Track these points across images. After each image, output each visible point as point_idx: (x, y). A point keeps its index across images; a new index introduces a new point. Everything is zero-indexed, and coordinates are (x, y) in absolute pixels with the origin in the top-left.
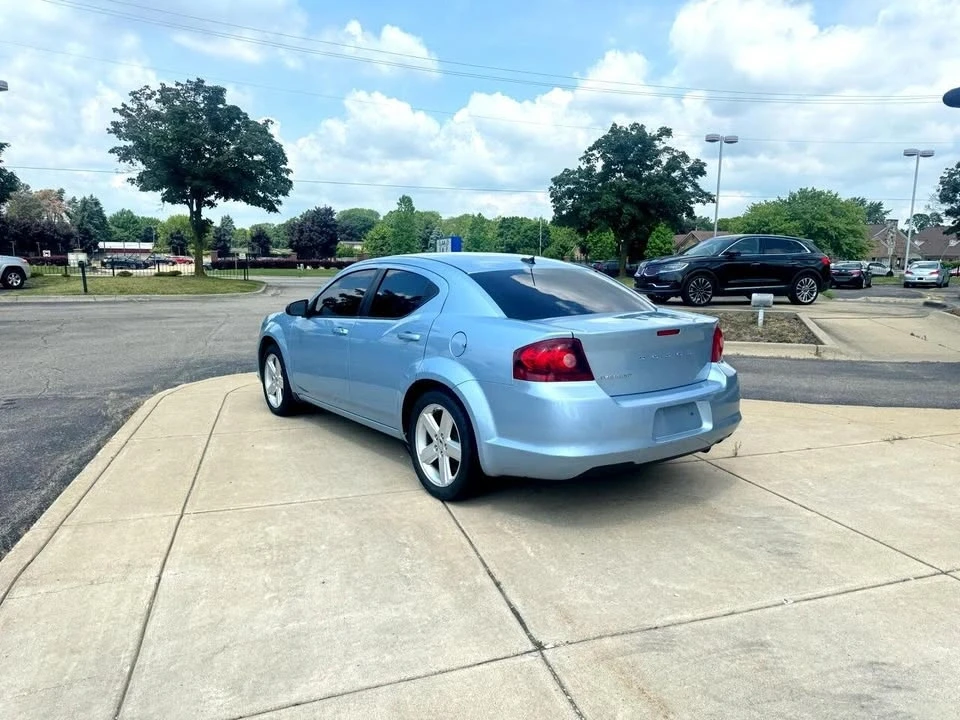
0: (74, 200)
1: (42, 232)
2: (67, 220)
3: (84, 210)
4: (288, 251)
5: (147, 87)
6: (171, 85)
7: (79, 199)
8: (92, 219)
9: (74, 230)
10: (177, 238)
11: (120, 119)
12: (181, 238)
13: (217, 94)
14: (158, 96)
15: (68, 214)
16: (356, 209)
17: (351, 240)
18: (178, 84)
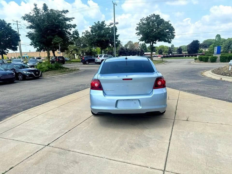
0: (141, 44)
1: (134, 51)
2: (139, 48)
3: (142, 46)
4: (187, 52)
5: (143, 18)
6: (148, 16)
7: (142, 44)
8: (144, 48)
9: (140, 50)
10: (160, 51)
11: (138, 26)
12: (161, 51)
13: (158, 17)
14: (146, 20)
15: (139, 47)
16: (209, 39)
17: (205, 48)
18: (150, 16)
